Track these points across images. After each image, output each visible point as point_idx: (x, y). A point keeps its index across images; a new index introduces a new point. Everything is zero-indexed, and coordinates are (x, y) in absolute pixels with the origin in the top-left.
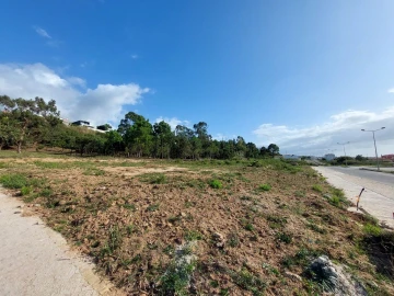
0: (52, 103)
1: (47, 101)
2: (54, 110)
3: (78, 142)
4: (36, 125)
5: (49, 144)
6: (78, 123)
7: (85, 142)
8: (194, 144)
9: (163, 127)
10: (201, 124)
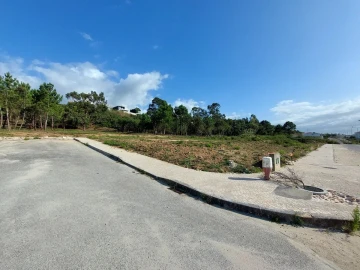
0: (102, 94)
1: (98, 94)
2: (103, 100)
3: (119, 122)
4: (93, 111)
5: (101, 124)
6: (116, 108)
7: (124, 123)
8: (207, 123)
9: (181, 110)
10: (214, 105)
